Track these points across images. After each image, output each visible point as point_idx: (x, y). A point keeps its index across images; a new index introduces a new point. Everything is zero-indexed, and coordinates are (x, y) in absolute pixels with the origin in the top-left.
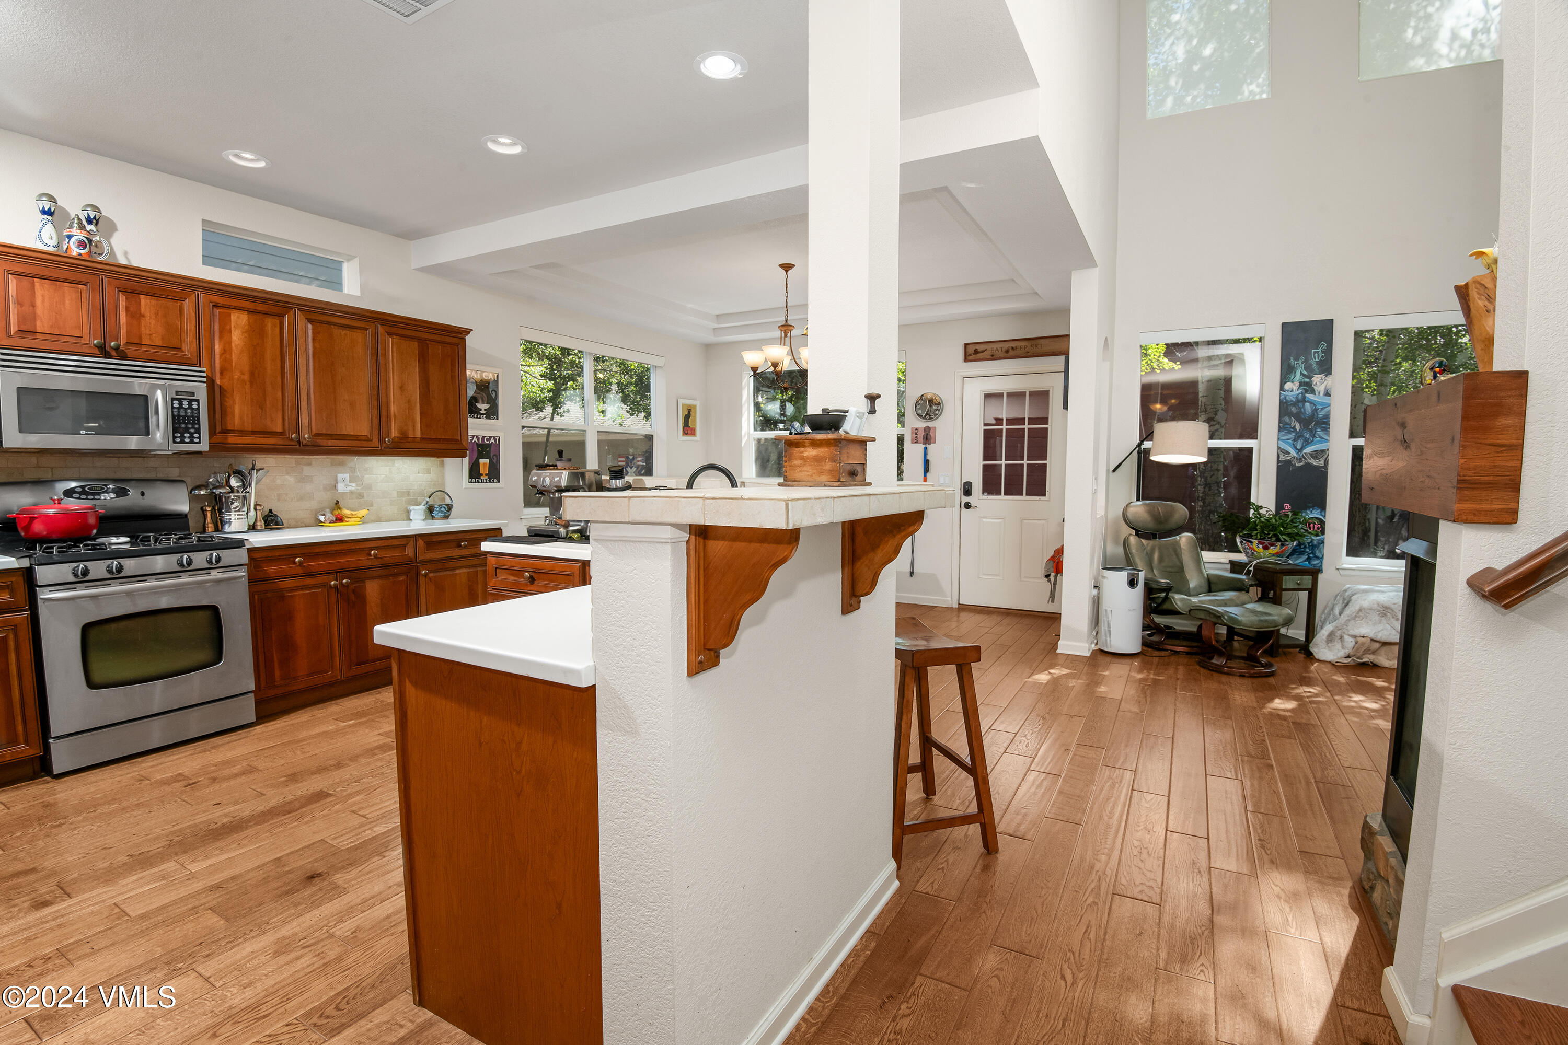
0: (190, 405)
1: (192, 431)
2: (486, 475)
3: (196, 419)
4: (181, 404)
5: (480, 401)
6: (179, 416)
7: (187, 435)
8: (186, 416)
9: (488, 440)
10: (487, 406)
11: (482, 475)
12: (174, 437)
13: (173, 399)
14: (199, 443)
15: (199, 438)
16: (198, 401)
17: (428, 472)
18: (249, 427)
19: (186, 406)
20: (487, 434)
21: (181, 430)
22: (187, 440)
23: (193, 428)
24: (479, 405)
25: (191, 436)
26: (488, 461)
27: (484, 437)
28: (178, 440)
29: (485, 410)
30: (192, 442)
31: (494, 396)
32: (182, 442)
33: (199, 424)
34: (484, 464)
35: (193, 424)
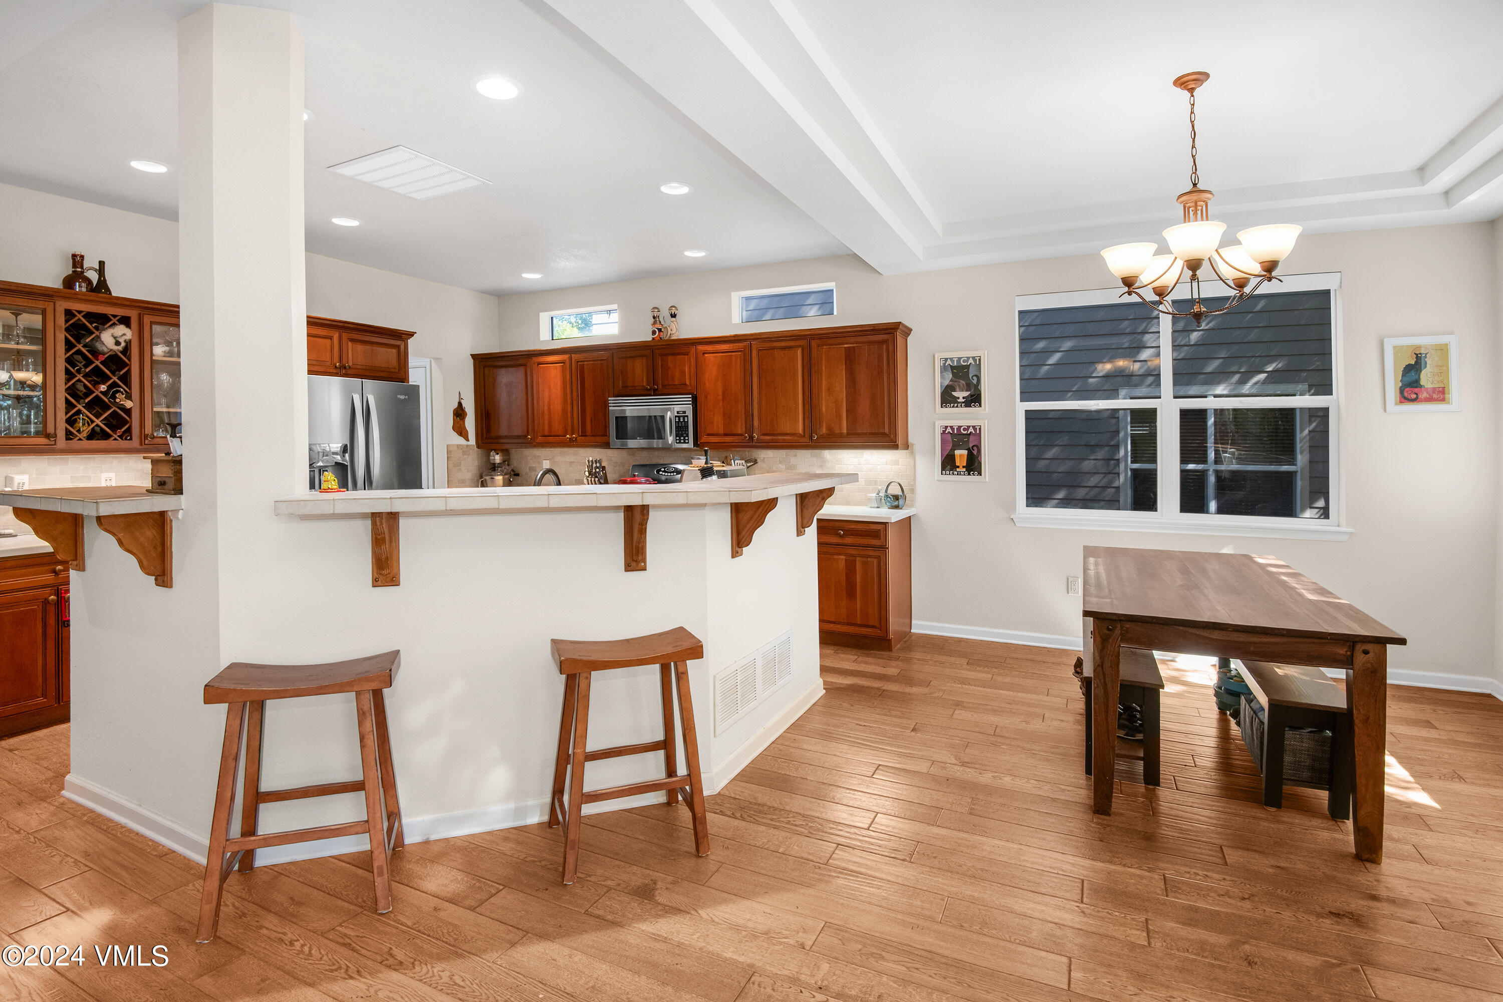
0: (684, 419)
1: (685, 435)
2: (963, 467)
3: (687, 427)
4: (679, 419)
5: (958, 389)
6: (678, 426)
7: (682, 438)
8: (682, 426)
9: (964, 429)
10: (966, 394)
11: (958, 467)
12: (676, 440)
13: (676, 416)
14: (688, 443)
15: (688, 440)
16: (687, 416)
17: (897, 463)
18: (721, 431)
19: (682, 420)
20: (964, 423)
21: (680, 435)
22: (682, 441)
23: (685, 433)
24: (955, 394)
25: (684, 440)
26: (965, 452)
27: (960, 427)
28: (678, 441)
29: (964, 398)
30: (685, 442)
31: (975, 382)
32: (680, 442)
33: (688, 431)
34: (961, 456)
35: (686, 431)
